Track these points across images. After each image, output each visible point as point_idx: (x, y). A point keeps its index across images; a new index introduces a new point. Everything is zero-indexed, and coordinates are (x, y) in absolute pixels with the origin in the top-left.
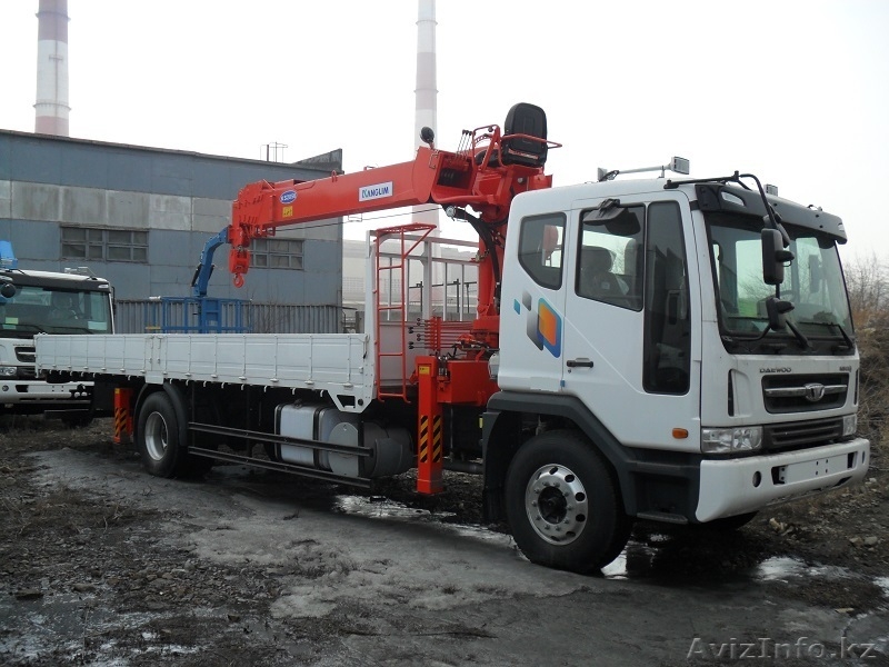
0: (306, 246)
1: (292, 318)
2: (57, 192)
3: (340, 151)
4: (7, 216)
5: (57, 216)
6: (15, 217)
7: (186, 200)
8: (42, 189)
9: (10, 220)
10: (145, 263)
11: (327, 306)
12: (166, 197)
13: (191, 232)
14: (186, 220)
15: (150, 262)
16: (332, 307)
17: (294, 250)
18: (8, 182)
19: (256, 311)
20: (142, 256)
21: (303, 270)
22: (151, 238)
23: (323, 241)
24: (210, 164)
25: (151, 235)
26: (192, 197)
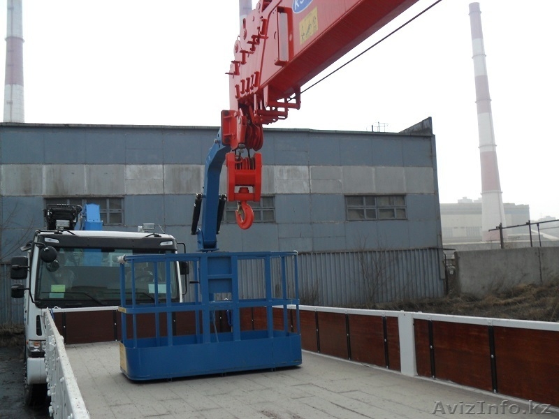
0: (407, 199)
1: (400, 260)
2: (199, 170)
3: (430, 119)
4: (161, 192)
5: (199, 190)
6: (167, 192)
7: (304, 169)
8: (187, 169)
9: (164, 195)
10: (273, 222)
11: (430, 249)
12: (287, 167)
13: (310, 194)
14: (305, 185)
15: (277, 221)
16: (434, 249)
17: (397, 203)
18: (161, 166)
19: (369, 256)
20: (270, 217)
21: (407, 219)
22: (277, 201)
23: (422, 194)
24: (322, 138)
25: (277, 198)
26: (309, 165)
